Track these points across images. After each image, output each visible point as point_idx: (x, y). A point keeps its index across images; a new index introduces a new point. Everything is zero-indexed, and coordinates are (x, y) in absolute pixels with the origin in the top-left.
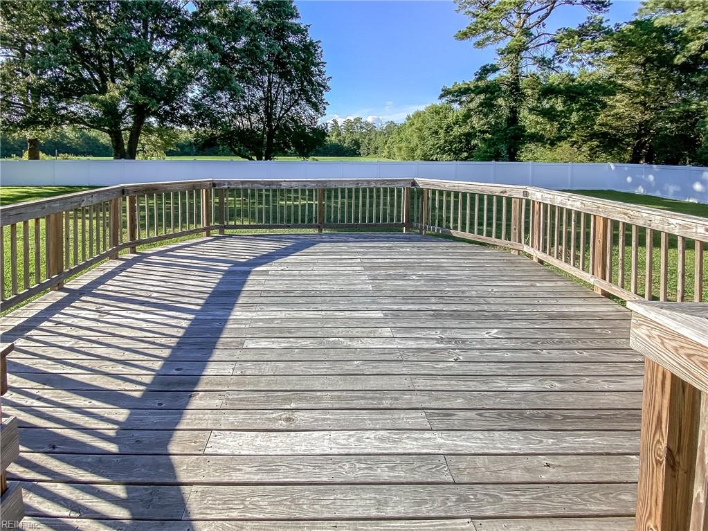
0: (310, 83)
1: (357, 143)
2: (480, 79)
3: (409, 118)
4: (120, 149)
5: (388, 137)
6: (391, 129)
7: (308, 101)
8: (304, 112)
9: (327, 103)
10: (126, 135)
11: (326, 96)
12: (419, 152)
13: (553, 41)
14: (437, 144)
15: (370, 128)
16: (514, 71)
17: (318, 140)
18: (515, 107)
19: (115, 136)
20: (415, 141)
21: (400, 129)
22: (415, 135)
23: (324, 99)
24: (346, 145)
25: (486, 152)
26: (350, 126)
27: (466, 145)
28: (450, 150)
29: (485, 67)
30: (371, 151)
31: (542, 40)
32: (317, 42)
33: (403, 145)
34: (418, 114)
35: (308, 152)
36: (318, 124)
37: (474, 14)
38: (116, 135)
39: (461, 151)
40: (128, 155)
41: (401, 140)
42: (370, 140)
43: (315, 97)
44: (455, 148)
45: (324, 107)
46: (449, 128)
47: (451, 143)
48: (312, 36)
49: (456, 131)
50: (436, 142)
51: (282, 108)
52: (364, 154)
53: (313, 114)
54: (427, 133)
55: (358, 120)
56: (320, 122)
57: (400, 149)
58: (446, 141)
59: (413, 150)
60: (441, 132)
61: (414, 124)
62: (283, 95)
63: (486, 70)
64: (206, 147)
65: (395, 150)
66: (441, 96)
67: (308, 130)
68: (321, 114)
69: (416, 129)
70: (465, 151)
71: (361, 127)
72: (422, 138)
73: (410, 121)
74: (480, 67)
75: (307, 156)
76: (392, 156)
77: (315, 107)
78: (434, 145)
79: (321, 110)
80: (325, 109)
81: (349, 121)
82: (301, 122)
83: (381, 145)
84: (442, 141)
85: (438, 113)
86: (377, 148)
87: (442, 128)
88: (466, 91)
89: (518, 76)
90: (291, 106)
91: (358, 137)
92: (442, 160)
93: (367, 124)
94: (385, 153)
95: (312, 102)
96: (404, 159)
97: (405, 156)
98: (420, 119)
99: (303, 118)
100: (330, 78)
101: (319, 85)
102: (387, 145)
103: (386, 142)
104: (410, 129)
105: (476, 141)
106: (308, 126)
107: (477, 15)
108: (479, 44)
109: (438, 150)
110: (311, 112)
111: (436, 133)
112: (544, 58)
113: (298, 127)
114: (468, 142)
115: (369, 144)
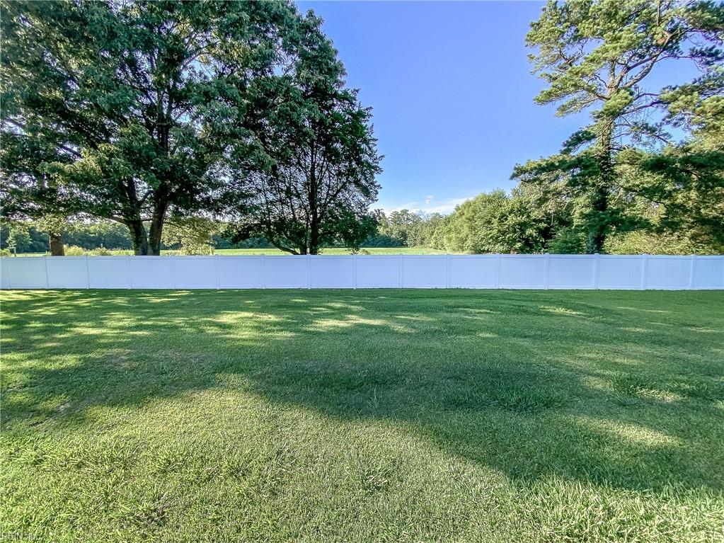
0: (359, 162)
1: (404, 235)
2: (567, 152)
3: (458, 209)
4: (141, 242)
5: (435, 228)
6: (436, 221)
7: (357, 183)
8: (353, 197)
9: (379, 186)
10: (147, 226)
11: (377, 178)
12: (469, 243)
13: (659, 102)
14: (490, 234)
15: (416, 219)
16: (606, 142)
17: (370, 229)
18: (605, 187)
19: (134, 227)
20: (466, 230)
21: (448, 220)
22: (465, 225)
23: (376, 182)
24: (393, 236)
25: (565, 242)
26: (397, 218)
27: (521, 234)
28: (503, 240)
29: (577, 134)
30: (418, 242)
31: (644, 101)
32: (367, 109)
33: (453, 235)
34: (468, 204)
35: (359, 243)
36: (369, 211)
37: (551, 77)
38: (136, 225)
39: (514, 241)
40: (150, 250)
41: (450, 231)
42: (416, 231)
43: (365, 179)
44: (509, 238)
45: (376, 191)
46: (503, 217)
47: (504, 233)
48: (362, 103)
49: (512, 220)
50: (489, 232)
51: (328, 194)
52: (411, 245)
53: (363, 200)
54: (479, 222)
55: (405, 212)
56: (372, 208)
57: (450, 240)
58: (499, 231)
59: (463, 241)
60: (495, 221)
61: (463, 214)
62: (329, 180)
63: (579, 139)
64: (238, 238)
65: (445, 241)
66: (514, 176)
67: (357, 218)
68: (372, 200)
69: (467, 219)
70: (519, 241)
71: (408, 219)
72: (472, 228)
73: (460, 211)
74: (570, 135)
75: (357, 247)
76: (440, 247)
77: (366, 192)
78: (487, 235)
79: (373, 195)
80: (377, 193)
81: (396, 213)
82: (349, 209)
83: (427, 236)
84: (496, 231)
85: (490, 201)
86: (423, 239)
87: (495, 218)
88: (550, 167)
89: (609, 148)
90: (339, 191)
91: (405, 228)
92: (494, 252)
93: (414, 216)
94: (432, 244)
95: (361, 185)
96: (454, 250)
97: (455, 247)
98: (470, 209)
99: (352, 205)
100: (382, 156)
101: (370, 166)
102: (434, 236)
103: (433, 233)
104: (460, 220)
105: (531, 231)
106: (357, 213)
107: (556, 79)
108: (563, 109)
109: (491, 240)
110: (360, 197)
111: (489, 222)
112: (647, 124)
113: (346, 214)
114: (523, 232)
115: (416, 235)
